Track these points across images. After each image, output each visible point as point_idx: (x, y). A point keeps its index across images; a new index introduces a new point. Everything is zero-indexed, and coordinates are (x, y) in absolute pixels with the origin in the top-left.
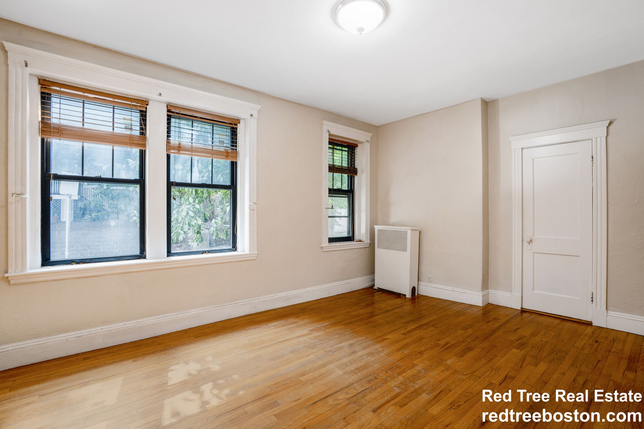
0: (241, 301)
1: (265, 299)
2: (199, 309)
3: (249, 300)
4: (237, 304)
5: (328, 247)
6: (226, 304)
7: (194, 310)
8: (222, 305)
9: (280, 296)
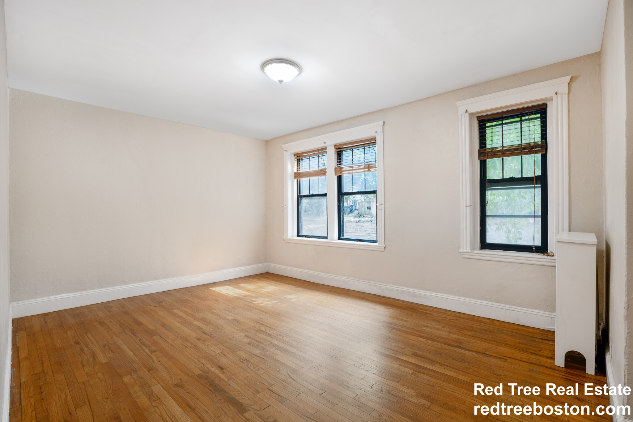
0: (373, 282)
1: (391, 287)
2: (346, 278)
3: (379, 283)
4: (369, 283)
5: (469, 253)
6: (361, 280)
7: (343, 277)
8: (360, 280)
9: (406, 290)
